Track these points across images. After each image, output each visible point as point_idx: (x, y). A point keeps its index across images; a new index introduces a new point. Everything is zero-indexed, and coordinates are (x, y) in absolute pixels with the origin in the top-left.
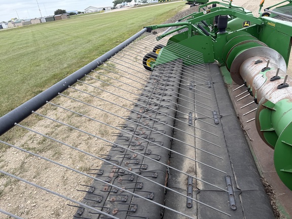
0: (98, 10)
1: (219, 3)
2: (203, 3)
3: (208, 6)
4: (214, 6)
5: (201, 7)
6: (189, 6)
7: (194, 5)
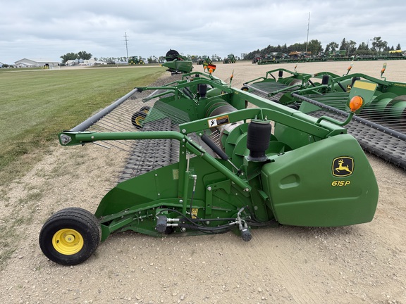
0: (38, 65)
1: (201, 74)
2: (185, 72)
3: (192, 76)
4: (197, 76)
5: (184, 76)
6: (170, 73)
7: (176, 73)
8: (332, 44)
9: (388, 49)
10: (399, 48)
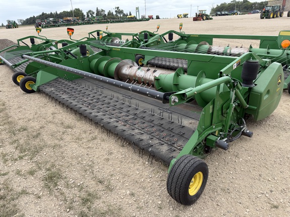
8: (90, 11)
9: (124, 15)
10: (130, 14)
